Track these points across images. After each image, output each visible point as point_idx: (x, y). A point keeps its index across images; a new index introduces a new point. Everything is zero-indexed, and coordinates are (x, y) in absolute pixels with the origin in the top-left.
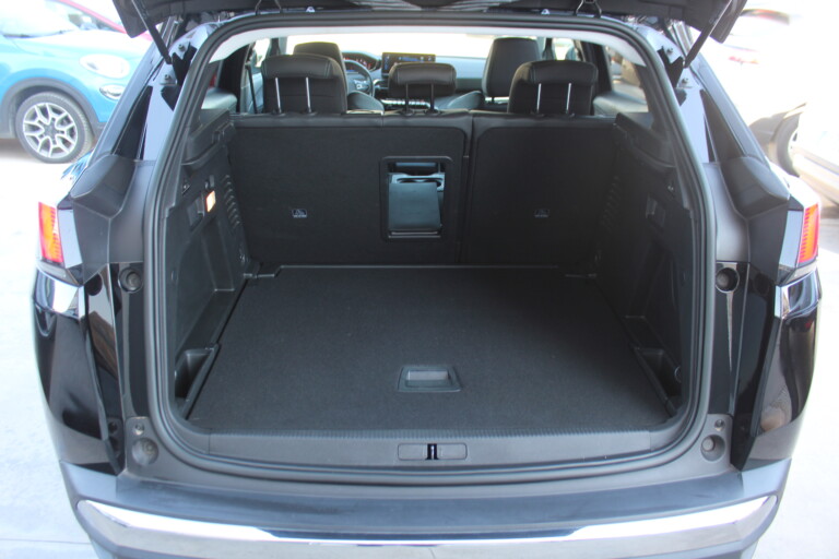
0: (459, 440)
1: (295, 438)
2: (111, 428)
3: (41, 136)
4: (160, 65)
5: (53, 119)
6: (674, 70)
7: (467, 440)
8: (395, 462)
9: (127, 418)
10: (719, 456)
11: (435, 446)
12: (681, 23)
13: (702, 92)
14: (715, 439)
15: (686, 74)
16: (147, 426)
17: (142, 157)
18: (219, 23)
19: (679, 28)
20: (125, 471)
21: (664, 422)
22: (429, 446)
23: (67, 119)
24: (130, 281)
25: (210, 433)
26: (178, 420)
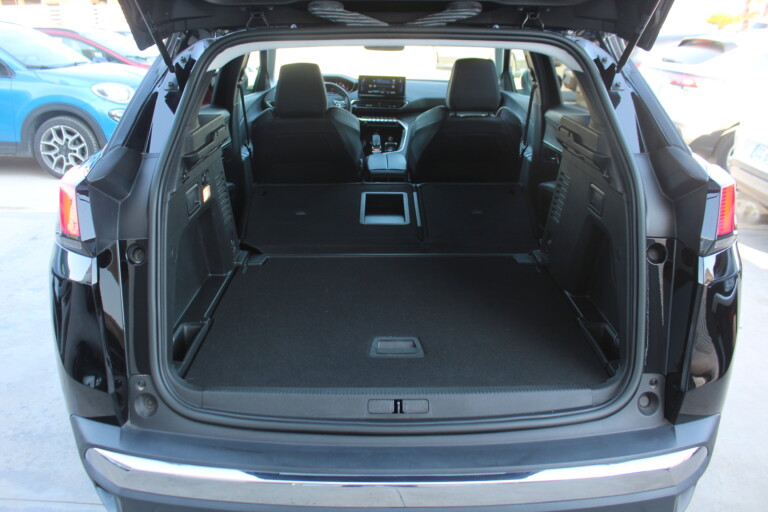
0: (421, 396)
1: (278, 394)
2: (117, 385)
3: (56, 155)
4: (164, 75)
5: (67, 140)
6: (608, 75)
7: (429, 397)
8: (365, 416)
9: (131, 375)
10: (654, 411)
11: (401, 401)
12: (614, 35)
13: (633, 94)
14: (650, 395)
15: (618, 78)
16: (149, 383)
17: (148, 151)
18: (215, 38)
19: (612, 39)
20: (128, 423)
21: (605, 381)
22: (396, 401)
23: (79, 139)
24: (136, 256)
25: (203, 390)
26: (176, 379)
